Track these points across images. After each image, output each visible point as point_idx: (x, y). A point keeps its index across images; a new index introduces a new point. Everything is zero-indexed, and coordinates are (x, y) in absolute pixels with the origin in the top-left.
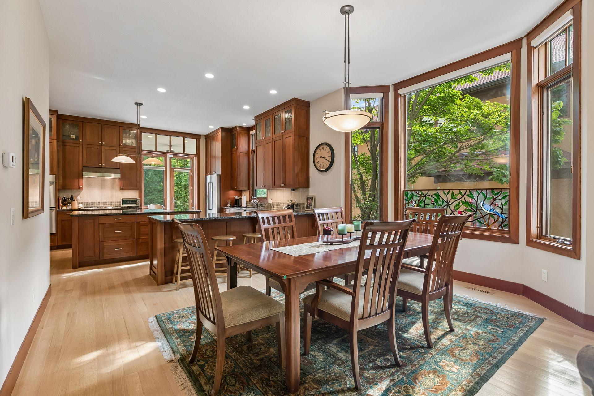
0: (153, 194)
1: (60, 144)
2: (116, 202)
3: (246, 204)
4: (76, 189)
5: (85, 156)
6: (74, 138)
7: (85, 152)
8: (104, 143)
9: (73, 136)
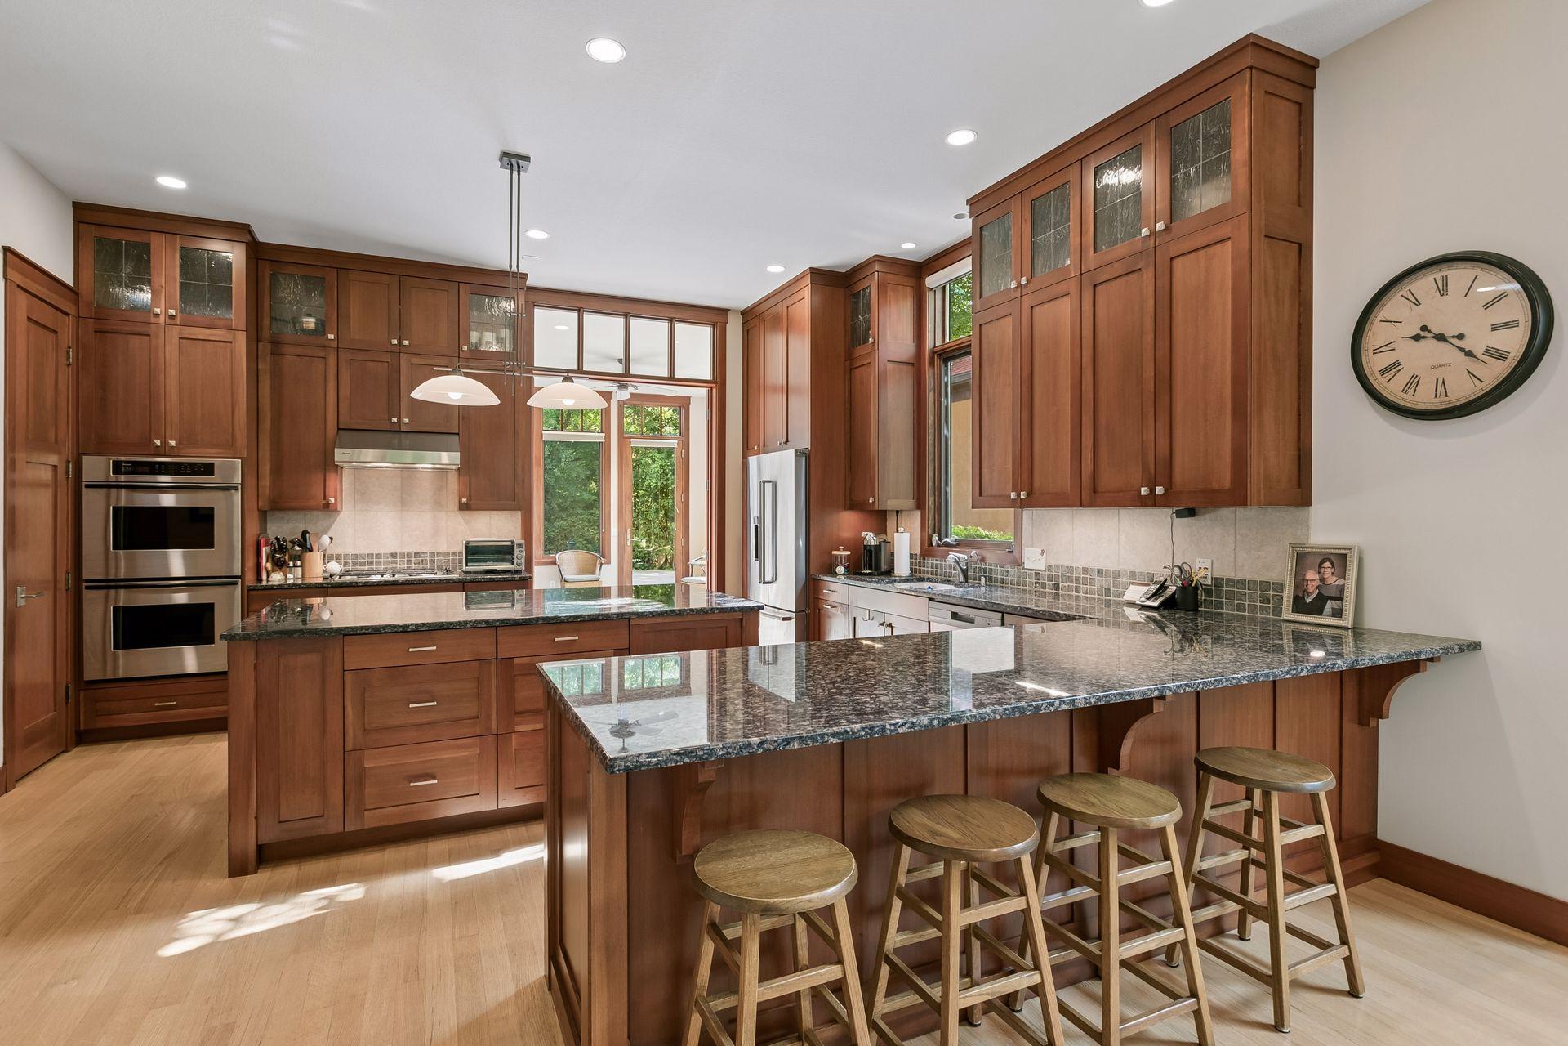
0: (571, 515)
1: (265, 347)
2: (448, 553)
3: (911, 563)
4: (317, 509)
5: (345, 391)
6: (312, 326)
7: (345, 377)
8: (407, 343)
9: (310, 322)
